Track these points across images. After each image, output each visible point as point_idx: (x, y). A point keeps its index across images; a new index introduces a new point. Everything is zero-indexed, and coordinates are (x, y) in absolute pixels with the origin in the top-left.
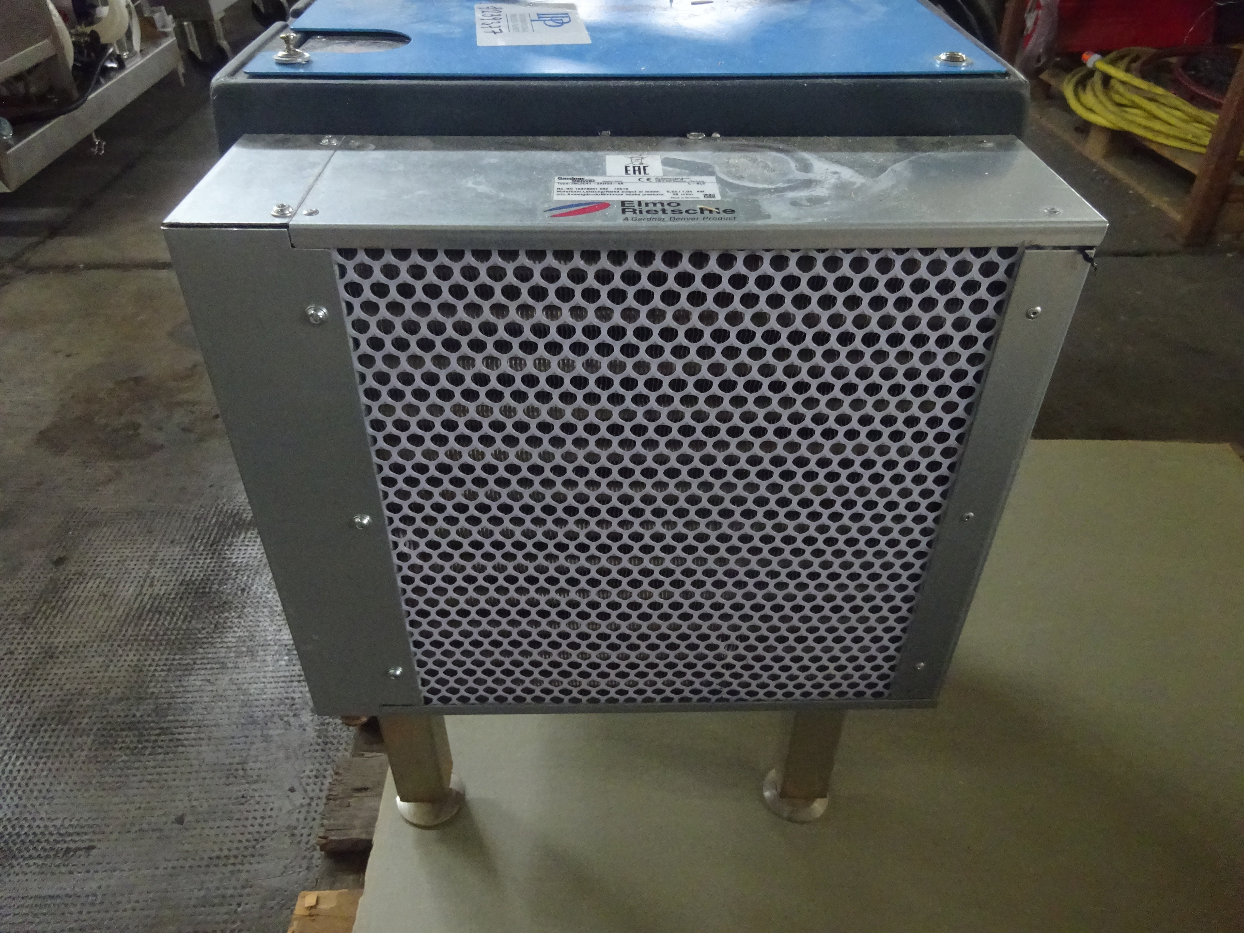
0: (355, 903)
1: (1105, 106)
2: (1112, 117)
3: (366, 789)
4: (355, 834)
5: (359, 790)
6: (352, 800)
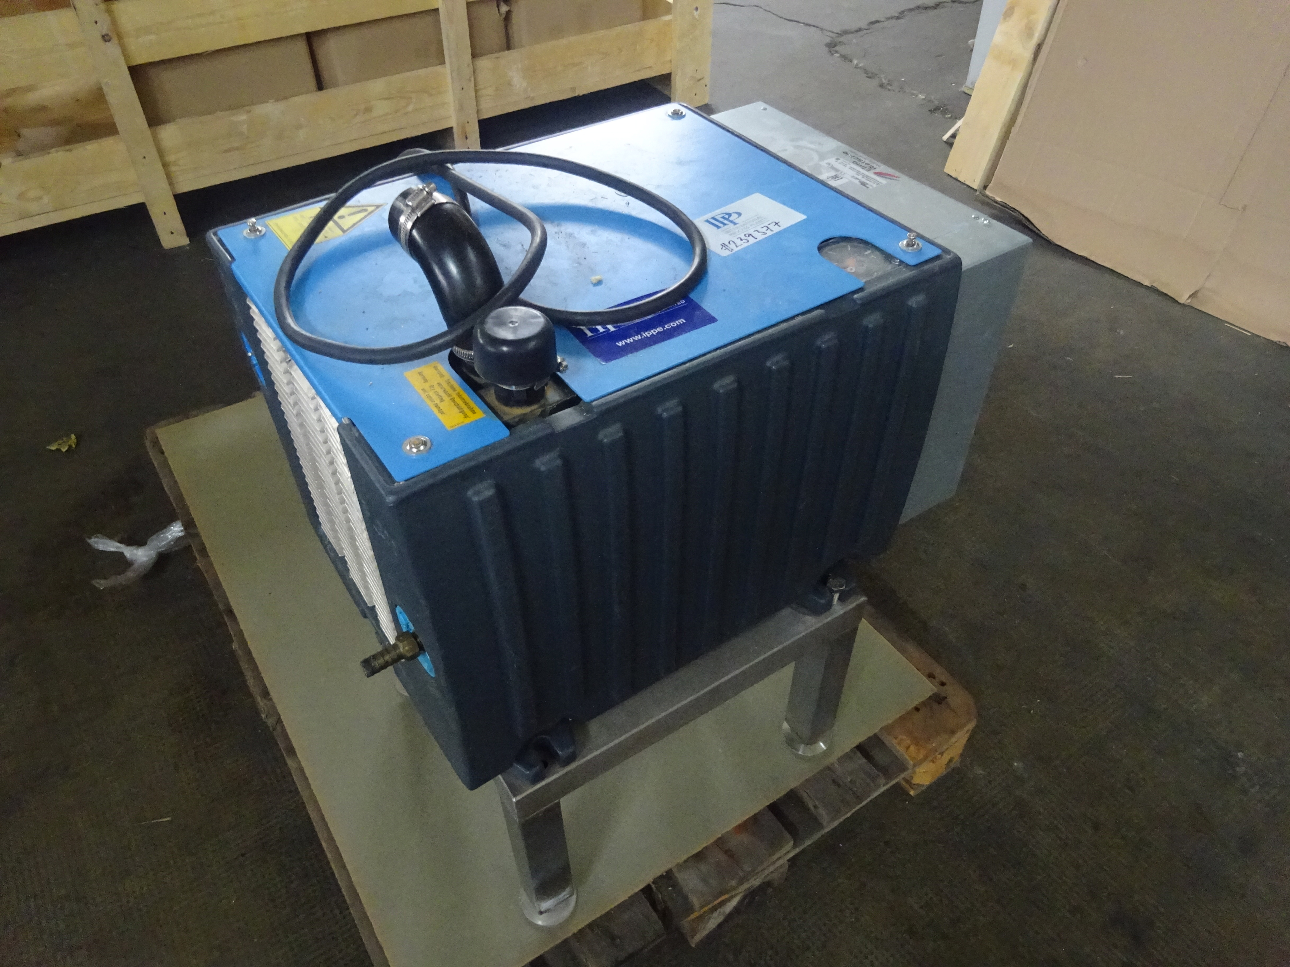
4: (861, 763)
6: (847, 781)
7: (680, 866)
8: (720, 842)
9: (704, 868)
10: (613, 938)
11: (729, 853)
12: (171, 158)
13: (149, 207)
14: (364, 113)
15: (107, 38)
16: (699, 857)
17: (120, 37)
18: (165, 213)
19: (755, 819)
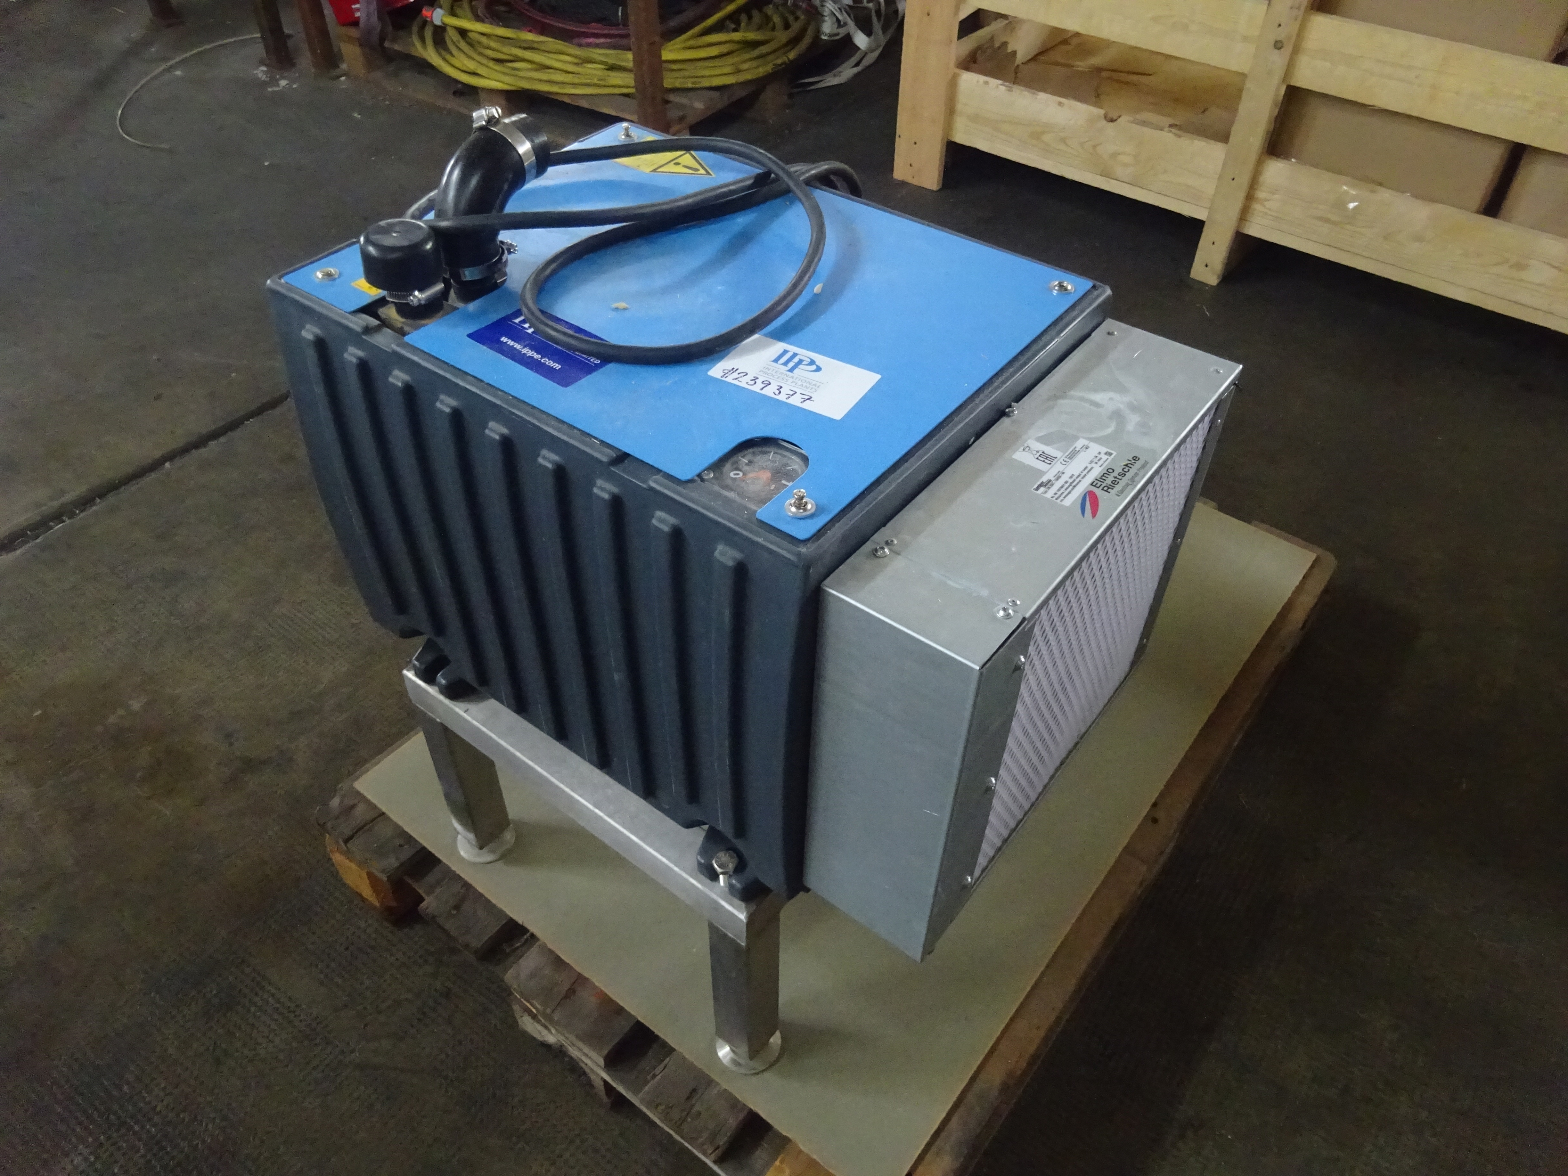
0: (800, 1152)
1: (487, 67)
2: (507, 79)
3: (694, 1091)
4: (733, 1122)
5: (689, 1098)
6: (697, 1108)
7: (544, 946)
8: (580, 980)
9: (547, 971)
10: (457, 907)
11: (571, 992)
12: (1261, 194)
13: (1205, 229)
14: (1511, 267)
15: (1280, 45)
16: (559, 963)
17: (1296, 50)
18: (1214, 243)
19: (620, 1011)
